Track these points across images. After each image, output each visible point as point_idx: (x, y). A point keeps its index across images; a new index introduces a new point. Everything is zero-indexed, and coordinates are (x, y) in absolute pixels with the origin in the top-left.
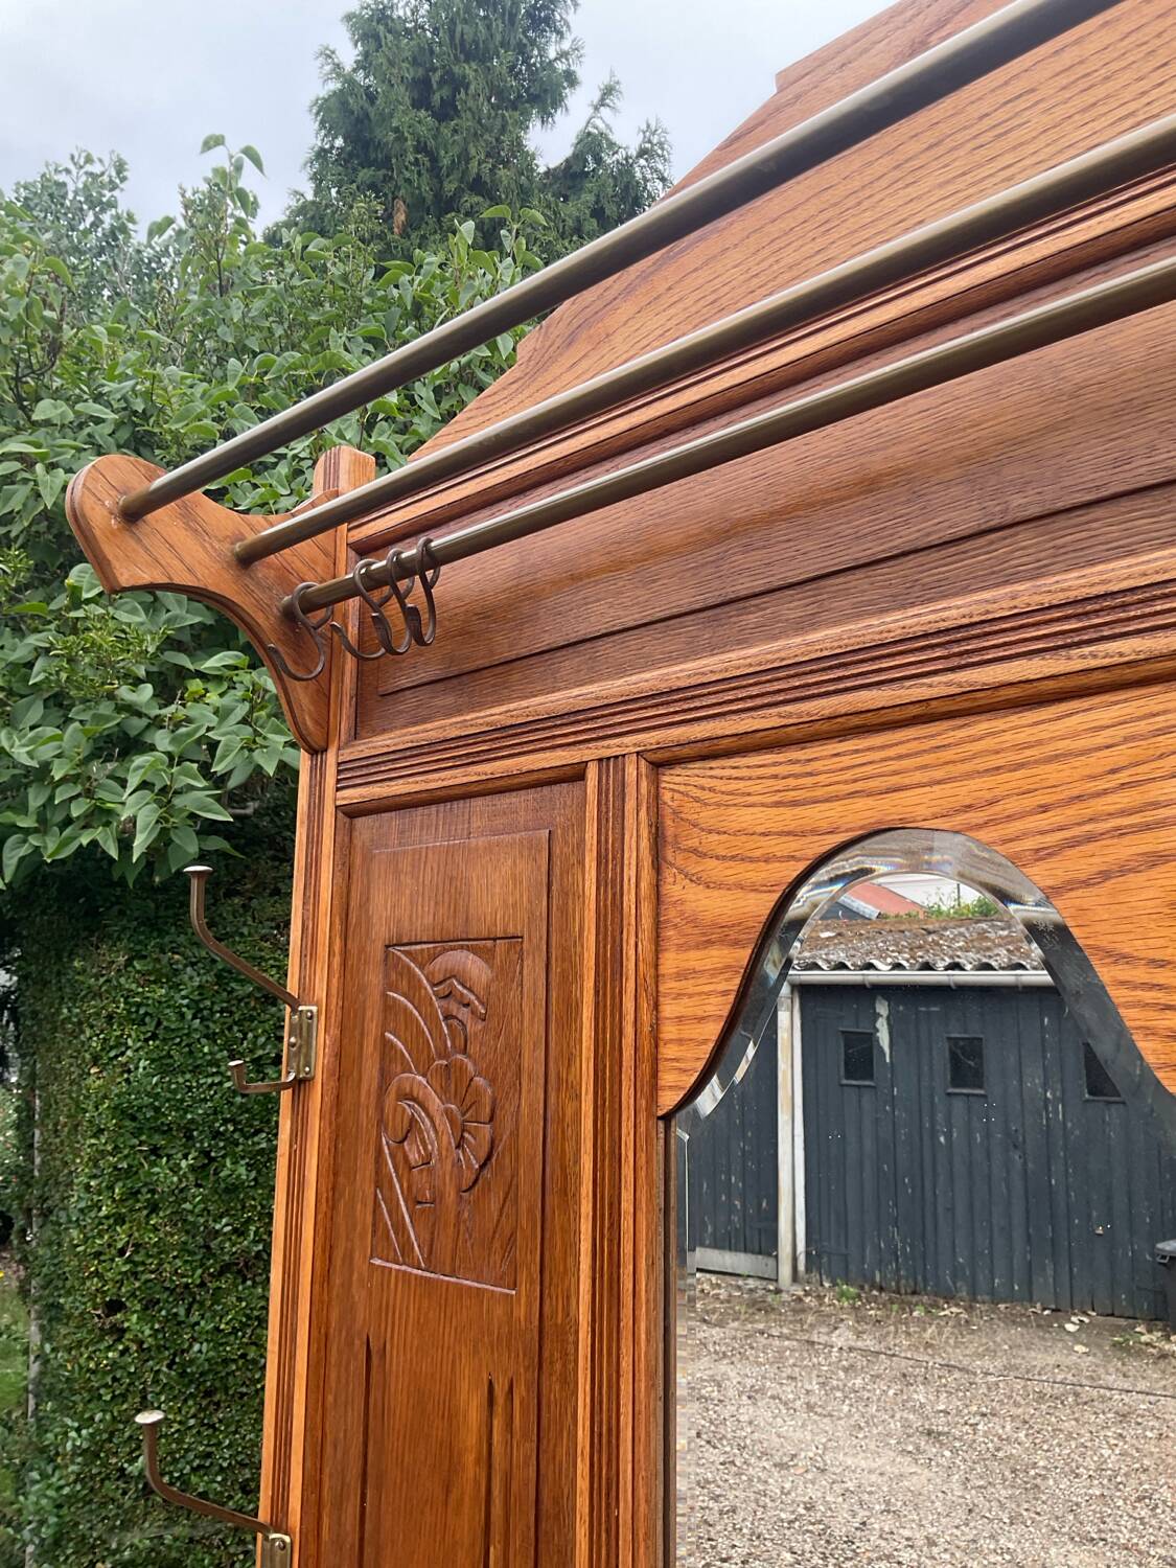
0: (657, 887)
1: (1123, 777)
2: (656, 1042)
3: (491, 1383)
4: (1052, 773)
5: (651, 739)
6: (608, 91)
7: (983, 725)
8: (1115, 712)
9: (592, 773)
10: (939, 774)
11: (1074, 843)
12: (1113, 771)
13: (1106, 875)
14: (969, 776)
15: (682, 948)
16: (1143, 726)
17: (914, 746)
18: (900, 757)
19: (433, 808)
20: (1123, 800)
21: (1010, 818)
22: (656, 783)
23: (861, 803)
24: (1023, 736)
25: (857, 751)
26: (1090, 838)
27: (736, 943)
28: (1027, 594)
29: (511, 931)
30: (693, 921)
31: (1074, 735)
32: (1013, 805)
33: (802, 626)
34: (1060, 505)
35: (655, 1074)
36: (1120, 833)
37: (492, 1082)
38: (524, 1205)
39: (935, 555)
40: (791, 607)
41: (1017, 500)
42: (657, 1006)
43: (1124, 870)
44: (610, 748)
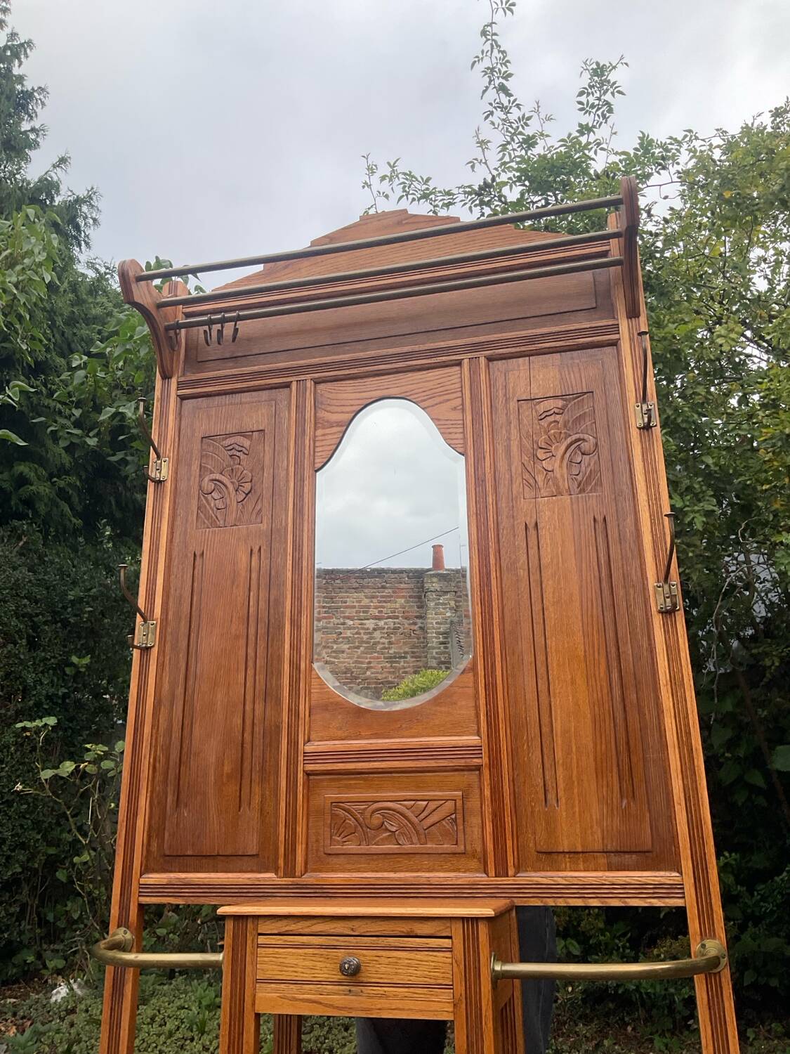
0: (315, 414)
1: (442, 385)
2: (314, 452)
3: (252, 550)
5: (316, 375)
6: (63, 161)
7: (410, 374)
8: (437, 373)
9: (294, 386)
10: (397, 385)
11: (430, 398)
12: (440, 384)
15: (324, 428)
16: (445, 375)
17: (393, 379)
18: (390, 381)
19: (224, 397)
20: (441, 389)
21: (416, 394)
22: (315, 387)
24: (420, 377)
27: (342, 426)
28: (422, 347)
29: (261, 428)
30: (328, 422)
32: (417, 391)
33: (362, 351)
35: (314, 459)
36: (440, 396)
37: (251, 471)
38: (265, 501)
40: (359, 346)
41: (421, 328)
42: (314, 444)
43: (440, 403)
44: (302, 377)
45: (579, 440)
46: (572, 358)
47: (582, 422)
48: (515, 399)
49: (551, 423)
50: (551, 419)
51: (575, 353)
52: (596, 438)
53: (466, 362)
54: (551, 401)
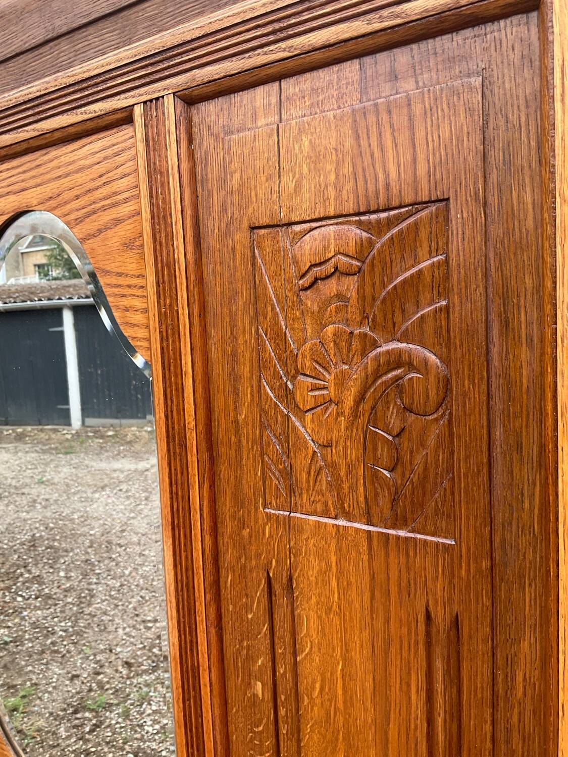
1: (104, 180)
4: (80, 178)
10: (39, 181)
11: (88, 215)
12: (101, 176)
13: (100, 231)
14: (49, 181)
16: (109, 152)
17: (28, 166)
18: (24, 172)
20: (105, 191)
21: (66, 203)
23: (12, 198)
24: (67, 159)
25: (8, 169)
26: (94, 212)
31: (85, 158)
32: (66, 196)
34: (75, 25)
39: (30, 55)
41: (58, 22)
43: (106, 228)
45: (398, 361)
46: (394, 77)
47: (410, 307)
48: (245, 224)
49: (328, 302)
50: (330, 287)
51: (402, 57)
52: (446, 361)
53: (138, 111)
54: (330, 230)
